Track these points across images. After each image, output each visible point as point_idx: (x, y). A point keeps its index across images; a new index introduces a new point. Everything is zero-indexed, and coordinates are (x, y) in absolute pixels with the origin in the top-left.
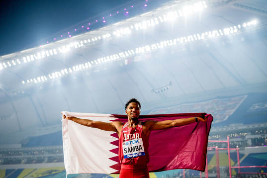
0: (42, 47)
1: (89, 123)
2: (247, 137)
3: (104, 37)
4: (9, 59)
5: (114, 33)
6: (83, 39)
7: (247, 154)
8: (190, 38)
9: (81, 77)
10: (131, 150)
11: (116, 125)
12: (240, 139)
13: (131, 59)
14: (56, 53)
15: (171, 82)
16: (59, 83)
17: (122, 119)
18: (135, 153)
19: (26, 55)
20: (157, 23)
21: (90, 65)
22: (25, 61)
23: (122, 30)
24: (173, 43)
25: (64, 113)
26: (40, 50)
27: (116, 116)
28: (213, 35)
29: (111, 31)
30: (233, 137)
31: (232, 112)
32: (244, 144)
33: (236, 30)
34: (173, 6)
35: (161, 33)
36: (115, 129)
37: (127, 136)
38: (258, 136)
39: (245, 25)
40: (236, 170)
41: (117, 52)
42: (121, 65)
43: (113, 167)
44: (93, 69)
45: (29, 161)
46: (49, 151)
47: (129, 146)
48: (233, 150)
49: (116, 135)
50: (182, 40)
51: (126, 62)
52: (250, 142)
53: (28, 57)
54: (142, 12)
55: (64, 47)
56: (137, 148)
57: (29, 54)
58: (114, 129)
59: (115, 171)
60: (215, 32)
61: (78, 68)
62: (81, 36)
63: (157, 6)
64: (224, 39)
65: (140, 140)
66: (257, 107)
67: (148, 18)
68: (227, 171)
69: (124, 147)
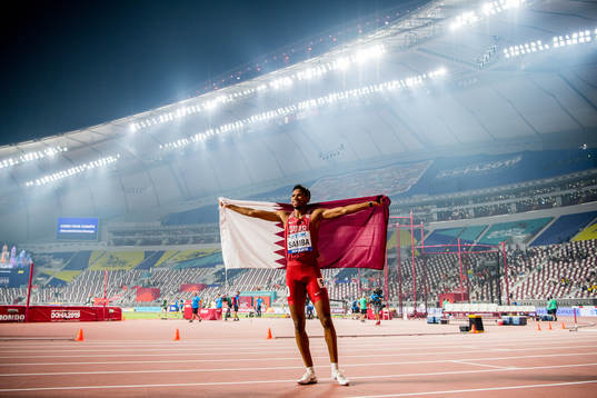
0: (182, 102)
1: (250, 213)
2: (433, 210)
3: (259, 89)
4: (144, 119)
5: (271, 84)
6: (232, 93)
7: (431, 231)
8: (365, 90)
9: (231, 139)
10: (296, 244)
11: (281, 214)
12: (424, 213)
13: (292, 116)
14: (199, 110)
15: (342, 146)
16: (204, 147)
17: (287, 208)
18: (301, 248)
19: (162, 112)
20: (325, 71)
21: (242, 125)
22: (162, 121)
23: (281, 80)
24: (344, 96)
25: (221, 199)
26: (180, 107)
27: (281, 205)
28: (393, 86)
29: (267, 82)
30: (417, 211)
31: (415, 180)
32: (429, 219)
33: (420, 81)
34: (344, 50)
35: (330, 83)
36: (280, 220)
37: (293, 228)
38: (446, 209)
39: (431, 75)
40: (420, 250)
41: (276, 109)
42: (280, 124)
43: (278, 261)
44: (245, 129)
45: (172, 242)
46: (195, 230)
47: (294, 240)
48: (416, 226)
49: (281, 225)
50: (355, 93)
51: (286, 120)
52: (435, 217)
53: (166, 116)
54: (306, 59)
55: (208, 103)
56: (303, 242)
57: (167, 111)
58: (278, 219)
59: (281, 266)
60: (395, 83)
61: (226, 129)
62: (231, 88)
63: (324, 51)
64: (406, 91)
65: (308, 233)
66: (444, 175)
67: (314, 65)
68: (408, 251)
69: (289, 240)
